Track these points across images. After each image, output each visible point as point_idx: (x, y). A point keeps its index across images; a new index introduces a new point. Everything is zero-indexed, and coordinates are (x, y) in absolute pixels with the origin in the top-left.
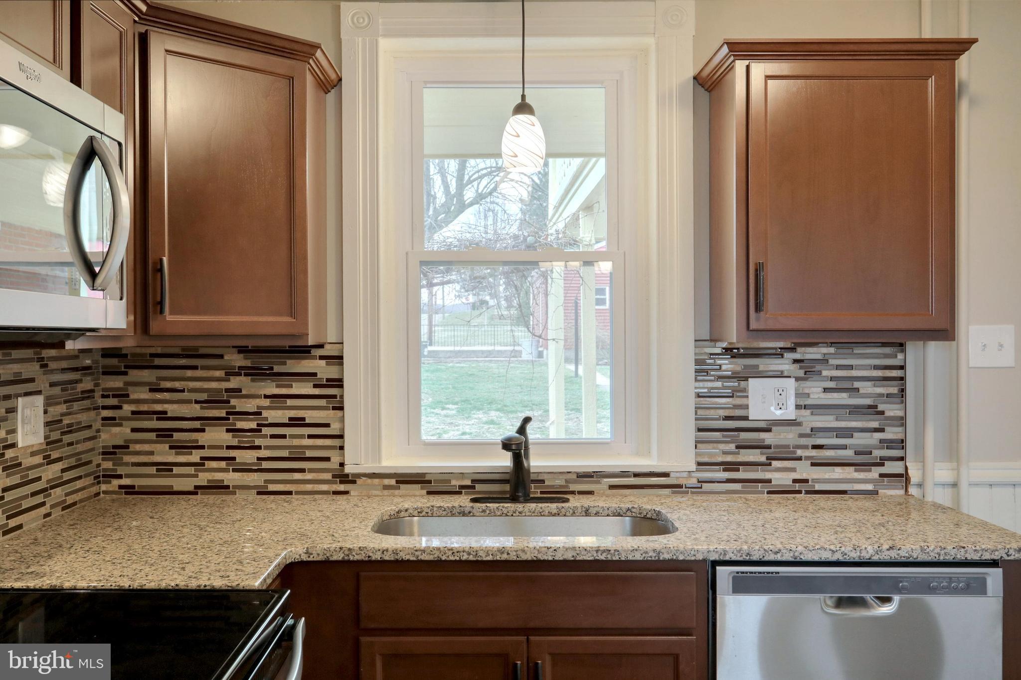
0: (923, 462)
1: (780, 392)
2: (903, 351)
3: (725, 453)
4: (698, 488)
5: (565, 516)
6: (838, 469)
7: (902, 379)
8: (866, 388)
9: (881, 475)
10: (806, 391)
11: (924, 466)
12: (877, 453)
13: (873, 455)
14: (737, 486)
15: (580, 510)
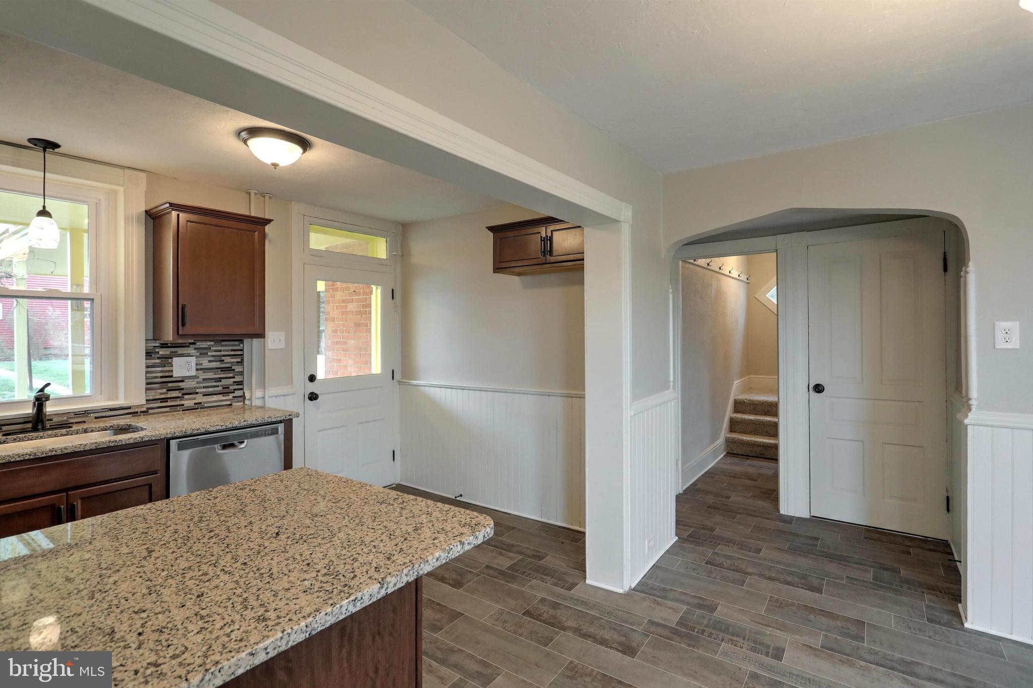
0: (251, 390)
1: (189, 363)
2: (243, 343)
3: (161, 394)
4: (145, 412)
5: (71, 435)
6: (215, 396)
7: (242, 355)
8: (227, 359)
9: (233, 397)
10: (200, 362)
11: (251, 392)
12: (232, 388)
13: (230, 388)
14: (167, 409)
15: (81, 430)
